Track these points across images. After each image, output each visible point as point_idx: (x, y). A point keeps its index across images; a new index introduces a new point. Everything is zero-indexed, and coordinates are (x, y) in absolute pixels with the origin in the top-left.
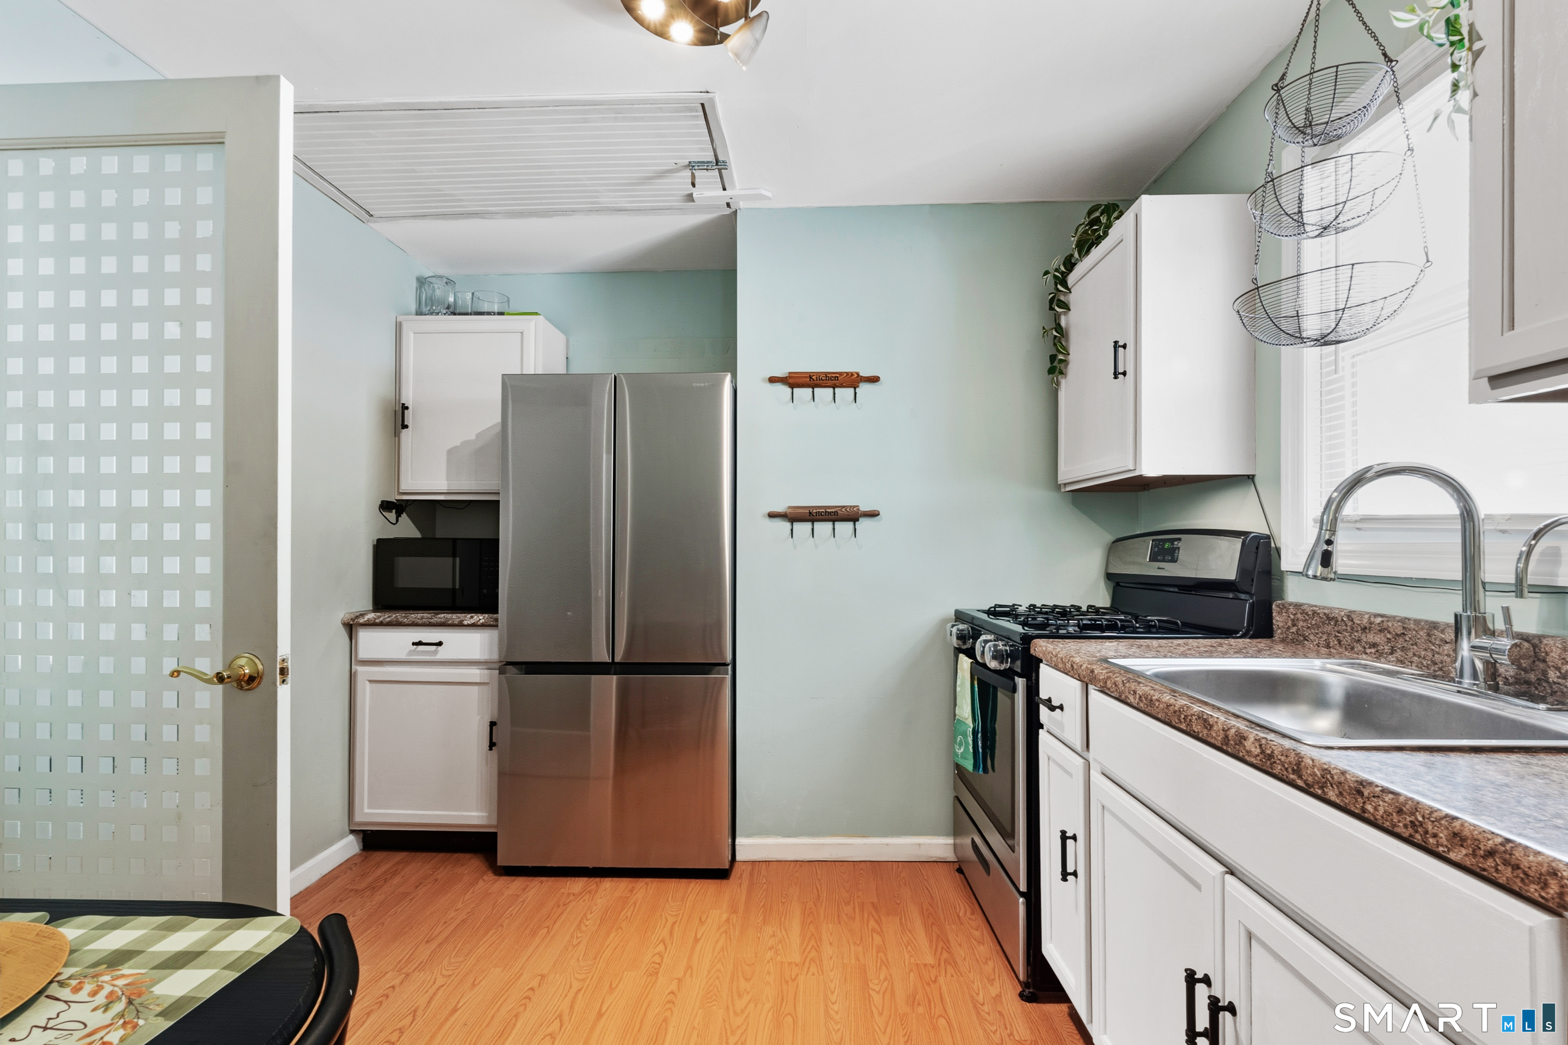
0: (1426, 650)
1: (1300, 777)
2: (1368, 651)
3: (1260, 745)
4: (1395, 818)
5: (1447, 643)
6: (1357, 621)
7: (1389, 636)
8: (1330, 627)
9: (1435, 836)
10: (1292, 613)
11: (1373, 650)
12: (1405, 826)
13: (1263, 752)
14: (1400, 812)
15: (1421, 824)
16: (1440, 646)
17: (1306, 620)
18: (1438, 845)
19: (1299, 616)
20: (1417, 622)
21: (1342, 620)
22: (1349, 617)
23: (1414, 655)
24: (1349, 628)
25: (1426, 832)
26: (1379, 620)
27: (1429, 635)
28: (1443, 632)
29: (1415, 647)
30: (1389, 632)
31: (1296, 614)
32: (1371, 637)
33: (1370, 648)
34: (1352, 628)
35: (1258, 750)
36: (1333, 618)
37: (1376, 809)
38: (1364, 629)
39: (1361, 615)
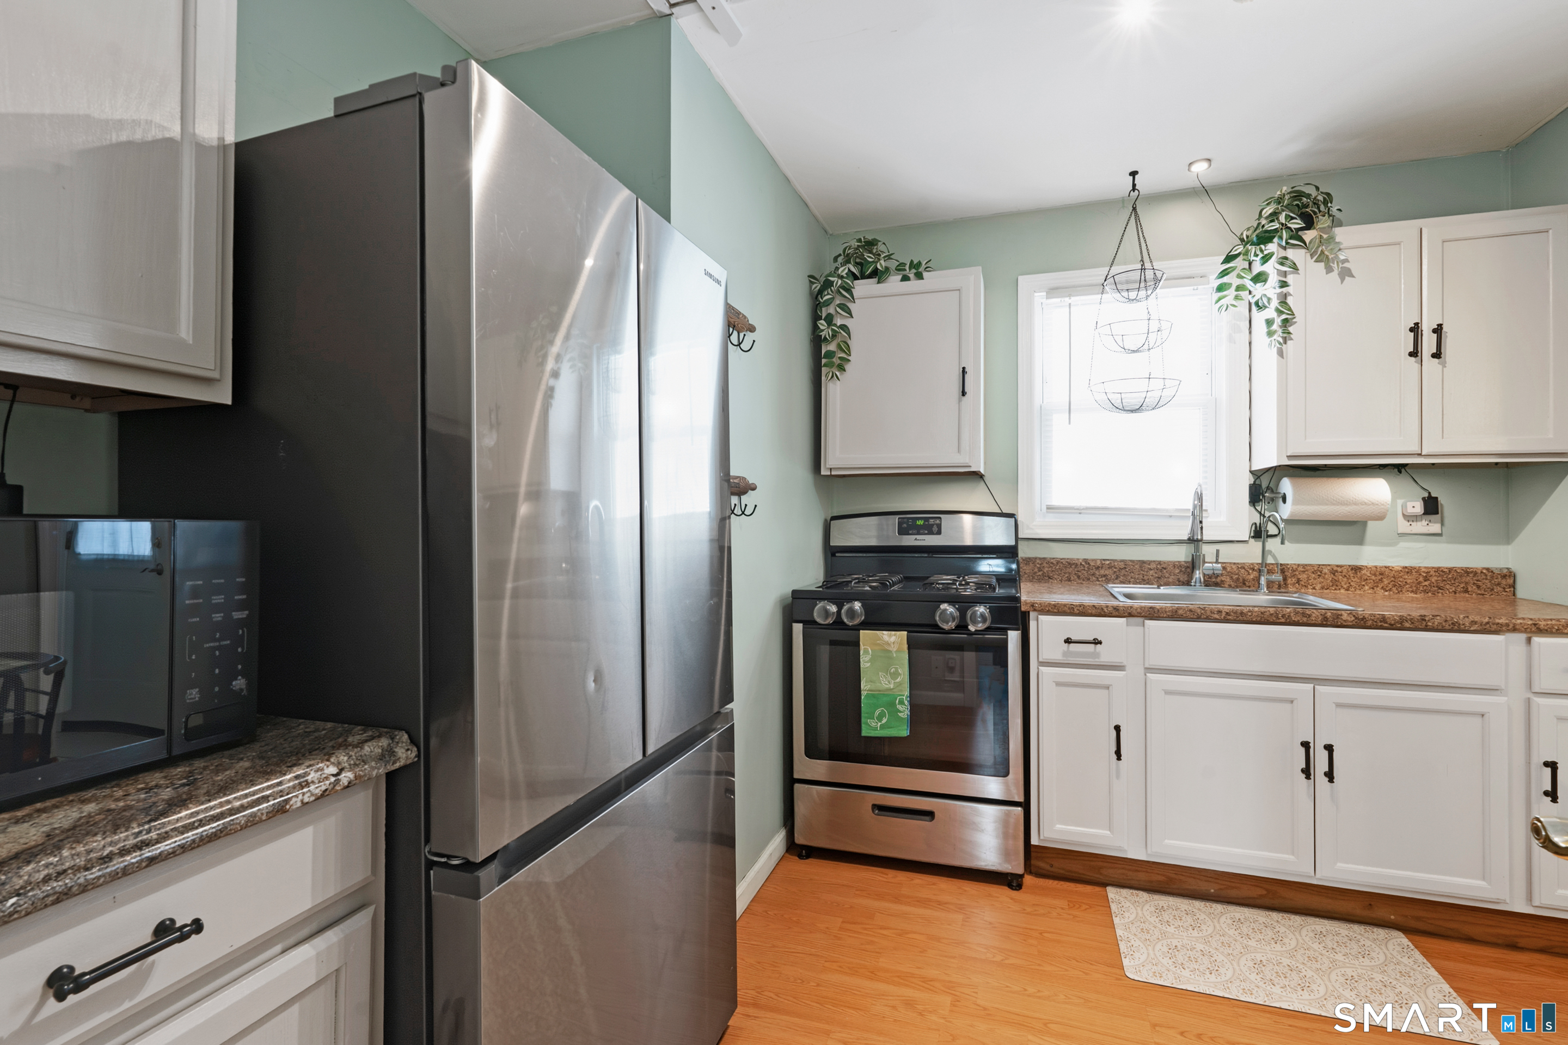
0: (1139, 574)
1: (1386, 623)
2: (1100, 579)
3: (1354, 616)
4: (1444, 624)
5: (1151, 570)
6: (1092, 564)
7: (1115, 570)
8: (1071, 569)
9: (1463, 624)
10: (1038, 563)
11: (1104, 579)
12: (1450, 625)
13: (1356, 618)
14: (1446, 621)
15: (1457, 622)
16: (1147, 572)
17: (1051, 567)
18: (1465, 627)
19: (1045, 565)
20: (1132, 561)
21: (1081, 564)
22: (1086, 563)
23: (1132, 578)
24: (1086, 569)
25: (1459, 624)
26: (1108, 562)
27: (1140, 567)
28: (1149, 564)
29: (1132, 574)
30: (1116, 568)
31: (1042, 564)
32: (1102, 572)
33: (1102, 577)
34: (1089, 569)
35: (1353, 618)
36: (1074, 564)
37: (1433, 623)
38: (1098, 568)
39: (1095, 560)
